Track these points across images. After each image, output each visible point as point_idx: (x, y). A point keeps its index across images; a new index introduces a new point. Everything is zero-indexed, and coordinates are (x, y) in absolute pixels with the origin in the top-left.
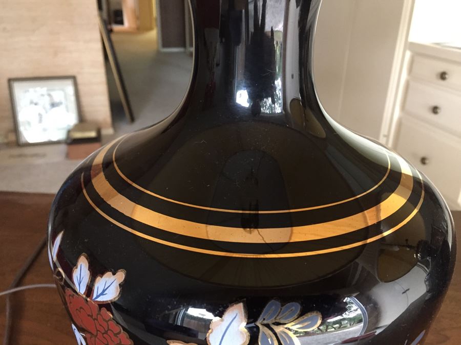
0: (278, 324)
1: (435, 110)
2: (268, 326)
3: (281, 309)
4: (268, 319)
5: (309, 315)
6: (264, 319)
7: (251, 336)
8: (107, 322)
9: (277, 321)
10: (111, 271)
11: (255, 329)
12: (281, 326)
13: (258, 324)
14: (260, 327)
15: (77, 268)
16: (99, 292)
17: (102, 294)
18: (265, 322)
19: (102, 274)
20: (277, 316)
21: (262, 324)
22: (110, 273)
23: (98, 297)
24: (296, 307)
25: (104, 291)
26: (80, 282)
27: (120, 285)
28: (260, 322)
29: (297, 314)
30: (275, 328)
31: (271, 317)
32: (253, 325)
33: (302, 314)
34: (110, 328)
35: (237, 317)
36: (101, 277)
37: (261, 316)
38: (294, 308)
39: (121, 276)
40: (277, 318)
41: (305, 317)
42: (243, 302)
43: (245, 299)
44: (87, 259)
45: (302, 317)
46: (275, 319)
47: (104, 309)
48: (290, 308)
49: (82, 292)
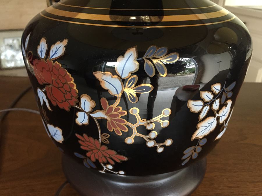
0: (155, 58)
2: (149, 59)
3: (157, 51)
4: (149, 56)
5: (172, 54)
6: (147, 56)
7: (140, 65)
8: (58, 70)
9: (154, 57)
10: (59, 41)
11: (142, 61)
12: (157, 59)
13: (144, 58)
14: (145, 60)
15: (40, 45)
16: (53, 53)
17: (55, 54)
18: (148, 57)
19: (54, 43)
20: (155, 54)
21: (146, 58)
22: (60, 42)
23: (52, 56)
24: (165, 50)
25: (56, 52)
26: (42, 52)
27: (65, 46)
28: (145, 57)
29: (165, 53)
30: (153, 60)
31: (151, 55)
32: (141, 59)
33: (168, 53)
34: (60, 74)
35: (132, 55)
36: (54, 45)
37: (145, 54)
38: (163, 50)
39: (65, 42)
40: (154, 55)
41: (170, 55)
42: (135, 47)
43: (136, 46)
44: (45, 39)
45: (168, 55)
46: (153, 55)
47: (56, 62)
48: (161, 50)
49: (43, 57)
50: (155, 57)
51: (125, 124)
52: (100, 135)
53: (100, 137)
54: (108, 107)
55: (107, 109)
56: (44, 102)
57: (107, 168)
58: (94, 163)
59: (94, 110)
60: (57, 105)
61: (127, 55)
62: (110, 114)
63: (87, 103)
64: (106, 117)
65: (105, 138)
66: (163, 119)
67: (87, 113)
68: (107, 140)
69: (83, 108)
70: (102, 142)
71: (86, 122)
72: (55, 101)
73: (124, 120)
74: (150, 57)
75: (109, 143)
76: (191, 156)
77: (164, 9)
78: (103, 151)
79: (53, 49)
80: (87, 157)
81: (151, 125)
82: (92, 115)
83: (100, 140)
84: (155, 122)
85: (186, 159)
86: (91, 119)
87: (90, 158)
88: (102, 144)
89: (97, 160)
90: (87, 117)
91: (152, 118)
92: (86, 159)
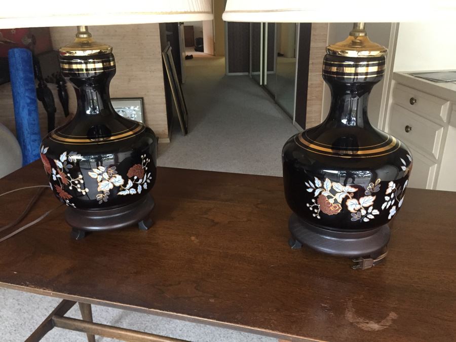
1: (408, 129)
64: (61, 177)
69: (54, 173)
71: (56, 179)
73: (67, 178)
74: (70, 155)
78: (64, 193)
82: (57, 176)
84: (78, 180)
88: (62, 189)
91: (76, 178)
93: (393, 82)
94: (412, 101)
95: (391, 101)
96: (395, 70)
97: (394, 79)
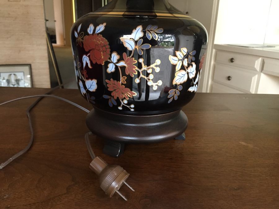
1: (229, 78)
2: (149, 31)
3: (152, 27)
5: (160, 29)
7: (144, 34)
11: (145, 32)
15: (89, 28)
17: (99, 30)
21: (147, 30)
22: (101, 25)
23: (97, 32)
25: (99, 29)
26: (91, 31)
27: (105, 26)
30: (151, 31)
32: (144, 30)
33: (158, 29)
35: (140, 29)
36: (98, 26)
37: (147, 28)
39: (105, 24)
42: (142, 25)
44: (93, 24)
47: (100, 35)
48: (155, 27)
49: (91, 33)
50: (151, 29)
51: (136, 69)
52: (121, 78)
53: (121, 80)
54: (127, 58)
55: (126, 59)
56: (87, 64)
57: (123, 103)
58: (116, 100)
59: (119, 61)
60: (96, 63)
61: (138, 28)
62: (128, 63)
63: (115, 57)
64: (125, 65)
65: (124, 80)
66: (156, 66)
67: (114, 64)
68: (125, 81)
69: (112, 61)
70: (122, 83)
71: (113, 70)
72: (95, 60)
73: (135, 66)
74: (149, 30)
75: (126, 83)
76: (173, 96)
77: (155, 11)
78: (122, 89)
79: (98, 28)
80: (111, 96)
81: (150, 70)
82: (117, 65)
83: (121, 81)
84: (152, 68)
85: (170, 98)
86: (116, 67)
87: (113, 97)
88: (122, 84)
89: (118, 98)
90: (114, 66)
91: (150, 65)
92: (111, 98)
93: (214, 50)
94: (232, 60)
95: (212, 63)
96: (215, 43)
97: (214, 48)
